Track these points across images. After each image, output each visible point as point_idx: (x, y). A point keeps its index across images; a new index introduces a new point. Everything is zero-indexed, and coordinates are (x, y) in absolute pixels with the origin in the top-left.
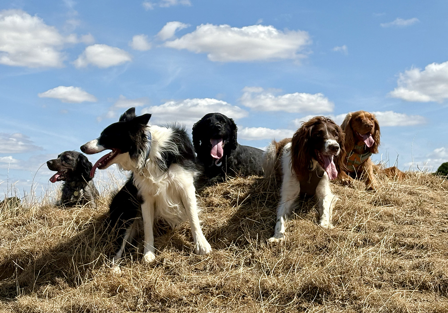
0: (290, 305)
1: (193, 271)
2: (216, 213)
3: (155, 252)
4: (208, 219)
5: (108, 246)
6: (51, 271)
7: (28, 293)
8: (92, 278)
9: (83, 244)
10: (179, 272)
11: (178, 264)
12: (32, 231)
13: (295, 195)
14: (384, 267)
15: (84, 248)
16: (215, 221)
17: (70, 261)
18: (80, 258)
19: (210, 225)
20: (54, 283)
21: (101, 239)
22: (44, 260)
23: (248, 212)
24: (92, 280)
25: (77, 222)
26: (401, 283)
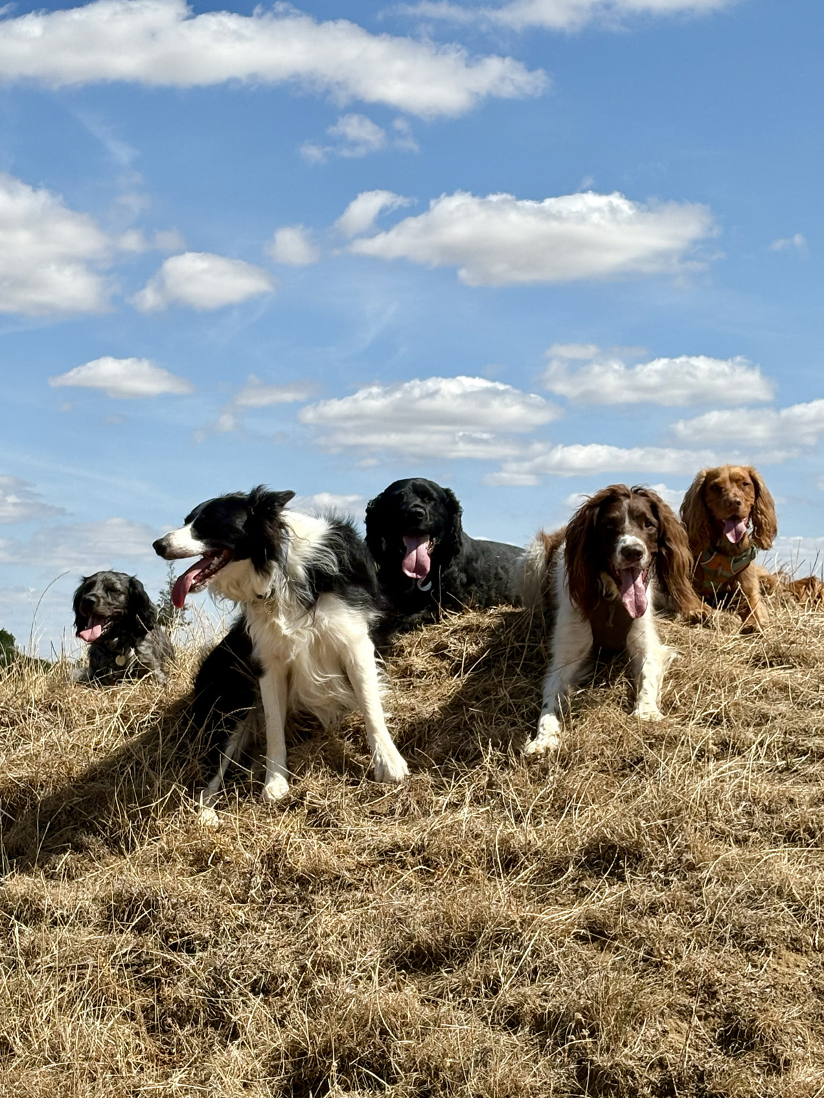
0: (559, 884)
1: (366, 816)
2: (417, 692)
3: (289, 778)
4: (399, 705)
5: (190, 767)
6: (72, 823)
7: (25, 869)
8: (157, 835)
9: (138, 763)
10: (337, 819)
11: (334, 803)
12: (32, 738)
13: (582, 651)
14: (755, 801)
15: (139, 772)
16: (413, 709)
17: (111, 800)
18: (131, 793)
19: (404, 719)
20: (79, 848)
21: (176, 753)
22: (57, 800)
23: (485, 688)
24: (158, 839)
25: (125, 718)
26: (790, 833)
